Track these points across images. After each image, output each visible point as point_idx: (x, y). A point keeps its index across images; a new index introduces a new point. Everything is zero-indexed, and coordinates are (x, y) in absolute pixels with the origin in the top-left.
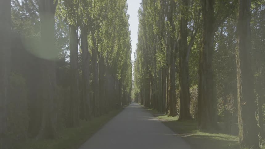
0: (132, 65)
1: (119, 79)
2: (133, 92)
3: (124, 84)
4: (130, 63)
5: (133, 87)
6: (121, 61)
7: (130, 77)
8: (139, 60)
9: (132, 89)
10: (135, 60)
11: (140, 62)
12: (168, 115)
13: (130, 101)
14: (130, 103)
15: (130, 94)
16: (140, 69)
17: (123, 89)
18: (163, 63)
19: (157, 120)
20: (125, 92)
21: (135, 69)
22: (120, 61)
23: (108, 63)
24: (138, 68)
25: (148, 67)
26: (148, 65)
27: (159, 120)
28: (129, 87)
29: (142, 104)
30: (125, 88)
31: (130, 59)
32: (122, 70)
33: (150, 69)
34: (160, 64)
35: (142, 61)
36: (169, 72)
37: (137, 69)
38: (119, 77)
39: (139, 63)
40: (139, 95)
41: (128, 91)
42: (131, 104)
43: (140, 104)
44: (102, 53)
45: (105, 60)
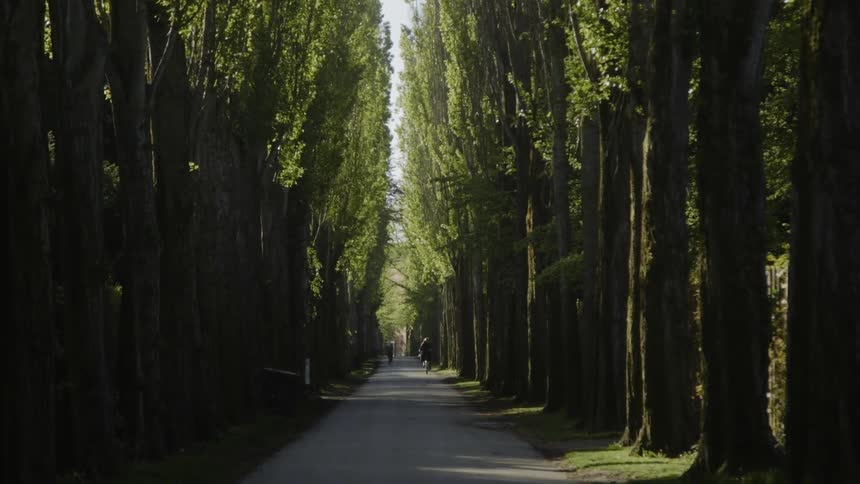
0: (385, 59)
1: (288, 183)
2: (398, 278)
3: (330, 214)
4: (374, 50)
5: (398, 234)
6: (307, 44)
7: (375, 160)
8: (444, 27)
9: (393, 254)
10: (416, 19)
11: (451, 43)
12: (635, 446)
13: (373, 350)
14: (377, 366)
15: (370, 295)
16: (453, 97)
17: (321, 259)
18: (611, 72)
19: (563, 476)
20: (334, 278)
21: (416, 98)
22: (300, 51)
23: (215, 75)
24: (439, 92)
25: (510, 91)
26: (510, 78)
27: (571, 475)
28: (368, 238)
29: (467, 374)
30: (332, 248)
31: (376, 19)
32: (315, 115)
33: (523, 106)
34: (595, 76)
35: (465, 38)
36: (646, 145)
37: (429, 97)
38: (291, 170)
39: (441, 53)
40: (448, 307)
41: (354, 267)
42: (382, 375)
43: (451, 373)
44: (178, 14)
45: (189, 55)
